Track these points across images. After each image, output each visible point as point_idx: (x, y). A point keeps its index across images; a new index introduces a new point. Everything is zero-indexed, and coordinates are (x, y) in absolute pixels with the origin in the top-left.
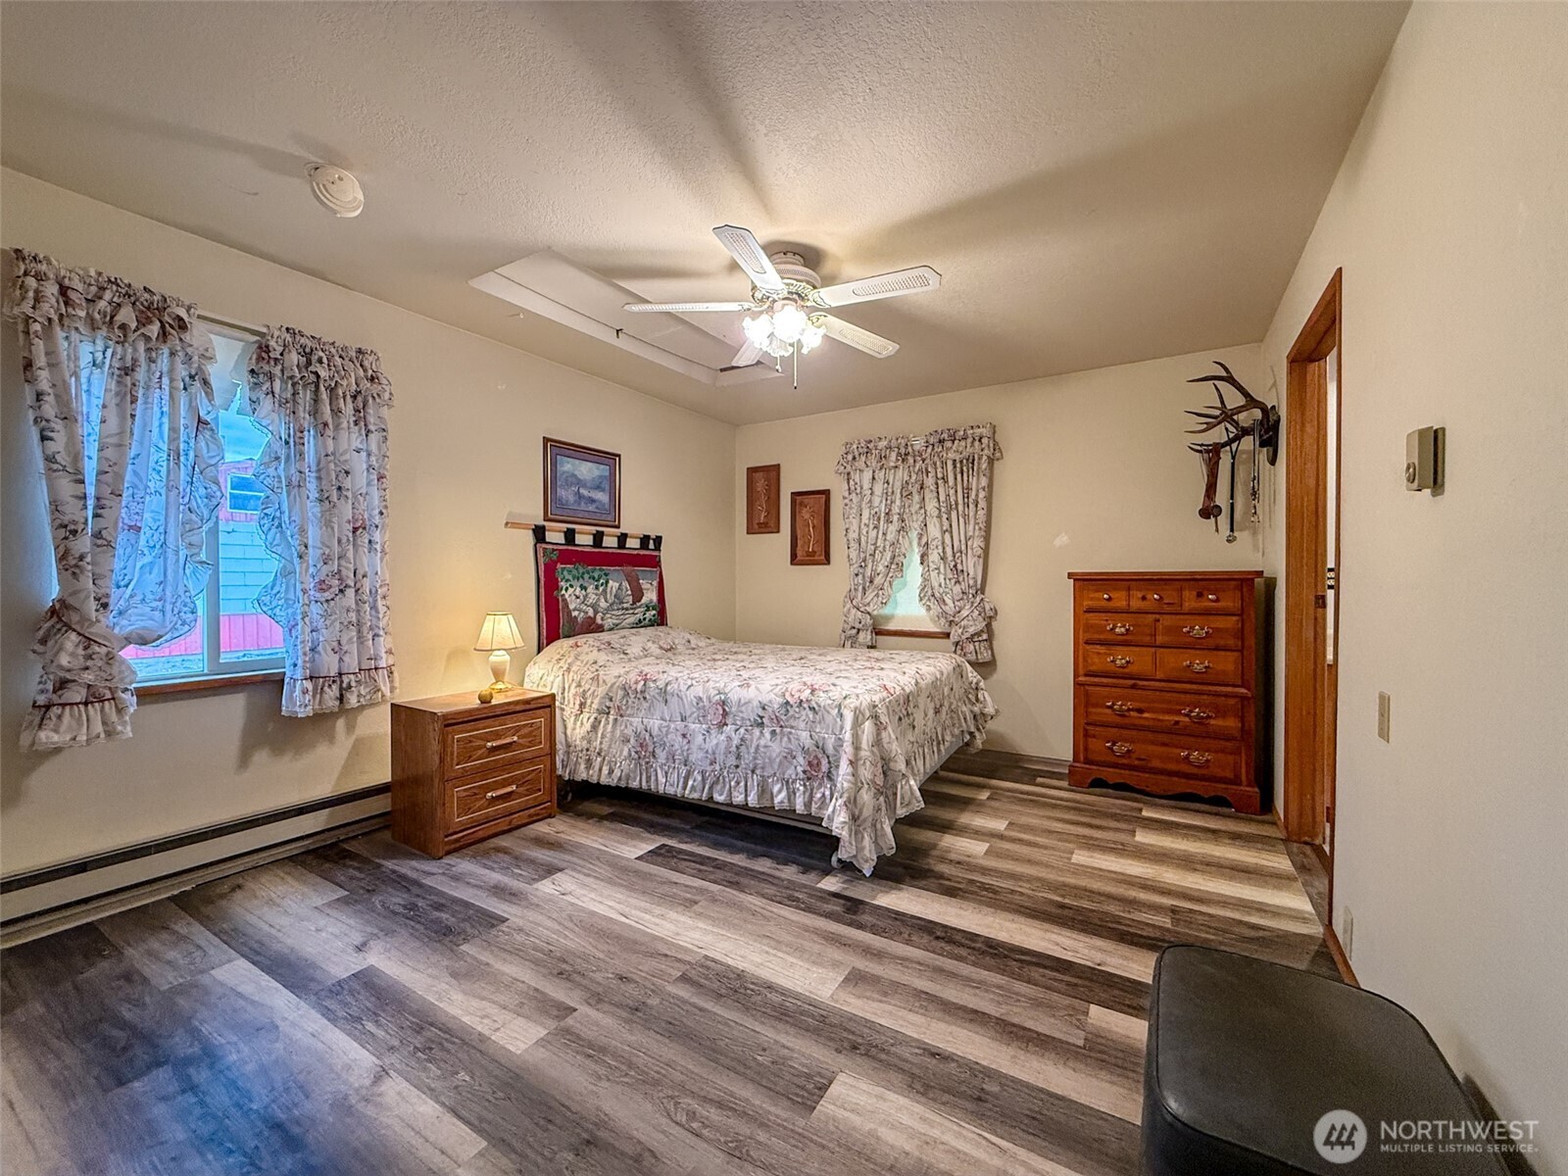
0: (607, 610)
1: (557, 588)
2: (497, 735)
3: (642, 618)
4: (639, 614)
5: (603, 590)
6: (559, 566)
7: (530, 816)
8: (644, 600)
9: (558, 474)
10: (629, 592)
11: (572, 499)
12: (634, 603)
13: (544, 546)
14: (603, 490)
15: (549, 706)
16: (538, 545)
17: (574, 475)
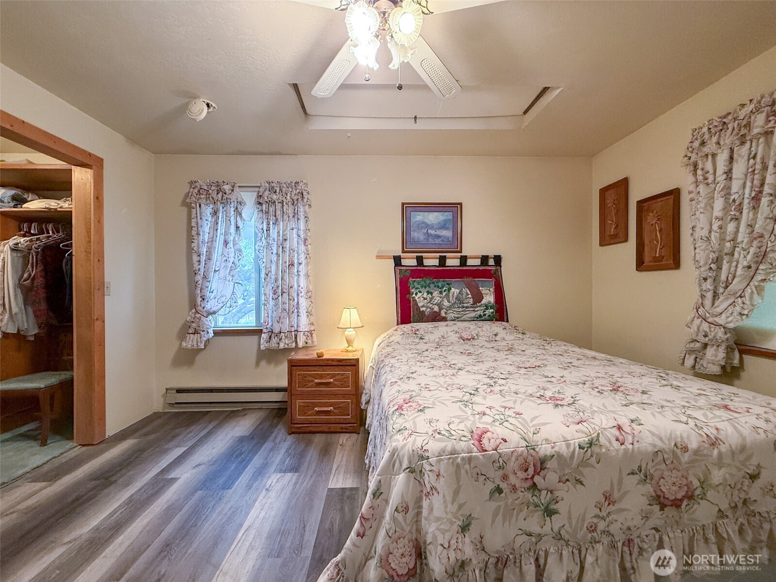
0: (450, 308)
1: (409, 293)
2: (321, 376)
3: (482, 314)
4: (479, 311)
5: (446, 295)
6: (411, 279)
7: (342, 428)
8: (484, 301)
9: (412, 223)
10: (470, 296)
11: (422, 237)
12: (474, 303)
13: (400, 268)
14: (447, 229)
15: (355, 365)
16: (396, 268)
17: (424, 223)
